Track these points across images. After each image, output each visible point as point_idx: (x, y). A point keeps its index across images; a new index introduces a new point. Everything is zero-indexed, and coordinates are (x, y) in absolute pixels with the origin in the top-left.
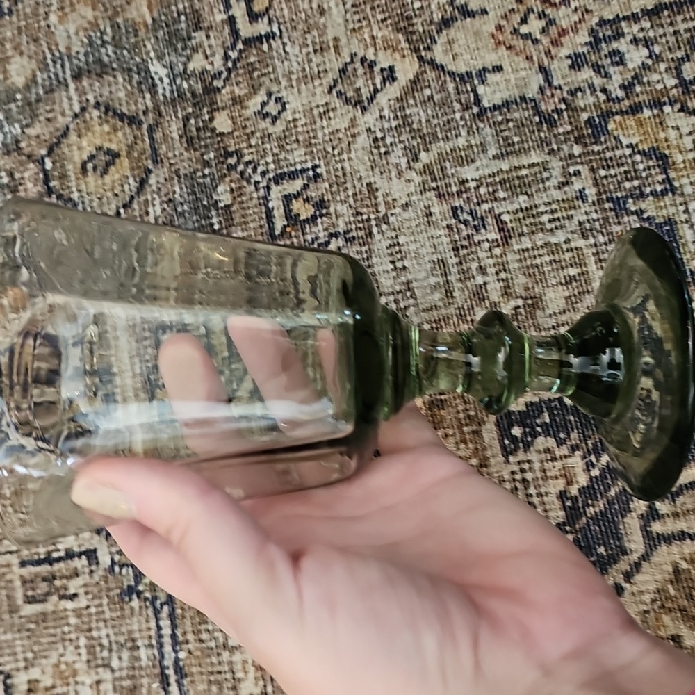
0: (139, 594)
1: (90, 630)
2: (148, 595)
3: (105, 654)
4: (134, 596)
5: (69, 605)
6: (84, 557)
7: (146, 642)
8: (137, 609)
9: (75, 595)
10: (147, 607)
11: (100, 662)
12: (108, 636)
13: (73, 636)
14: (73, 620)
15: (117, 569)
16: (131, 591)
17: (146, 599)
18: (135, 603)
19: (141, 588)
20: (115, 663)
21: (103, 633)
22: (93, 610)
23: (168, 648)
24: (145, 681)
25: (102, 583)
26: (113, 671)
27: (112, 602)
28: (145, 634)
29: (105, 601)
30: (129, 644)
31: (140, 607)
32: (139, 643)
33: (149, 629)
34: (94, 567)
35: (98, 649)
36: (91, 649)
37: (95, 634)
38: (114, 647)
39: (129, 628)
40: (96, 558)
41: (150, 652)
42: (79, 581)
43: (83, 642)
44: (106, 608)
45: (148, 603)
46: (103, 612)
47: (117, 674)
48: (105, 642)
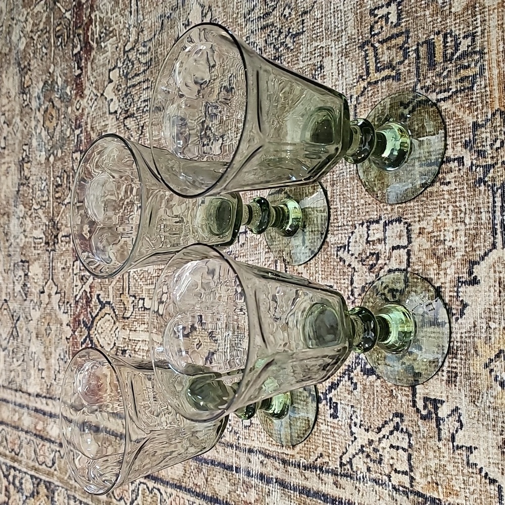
0: (485, 182)
1: (455, 202)
2: (490, 183)
3: (462, 215)
4: (482, 184)
5: (446, 188)
6: (456, 161)
7: (486, 210)
8: (483, 191)
9: (449, 183)
10: (489, 190)
11: (459, 220)
12: (465, 205)
13: (446, 205)
14: (446, 196)
15: (474, 168)
16: (481, 181)
17: (489, 186)
18: (482, 188)
19: (486, 179)
20: (467, 221)
21: (463, 204)
22: (458, 191)
23: (498, 213)
24: (483, 231)
25: (465, 176)
26: (466, 225)
27: (469, 186)
28: (486, 205)
29: (465, 186)
30: (476, 210)
31: (485, 190)
32: (482, 210)
33: (489, 202)
34: (461, 167)
35: (459, 212)
36: (455, 213)
37: (458, 204)
38: (468, 211)
39: (477, 201)
40: (463, 162)
41: (487, 215)
42: (452, 175)
43: (451, 208)
44: (465, 190)
45: (489, 188)
46: (464, 192)
47: (468, 227)
48: (463, 209)
